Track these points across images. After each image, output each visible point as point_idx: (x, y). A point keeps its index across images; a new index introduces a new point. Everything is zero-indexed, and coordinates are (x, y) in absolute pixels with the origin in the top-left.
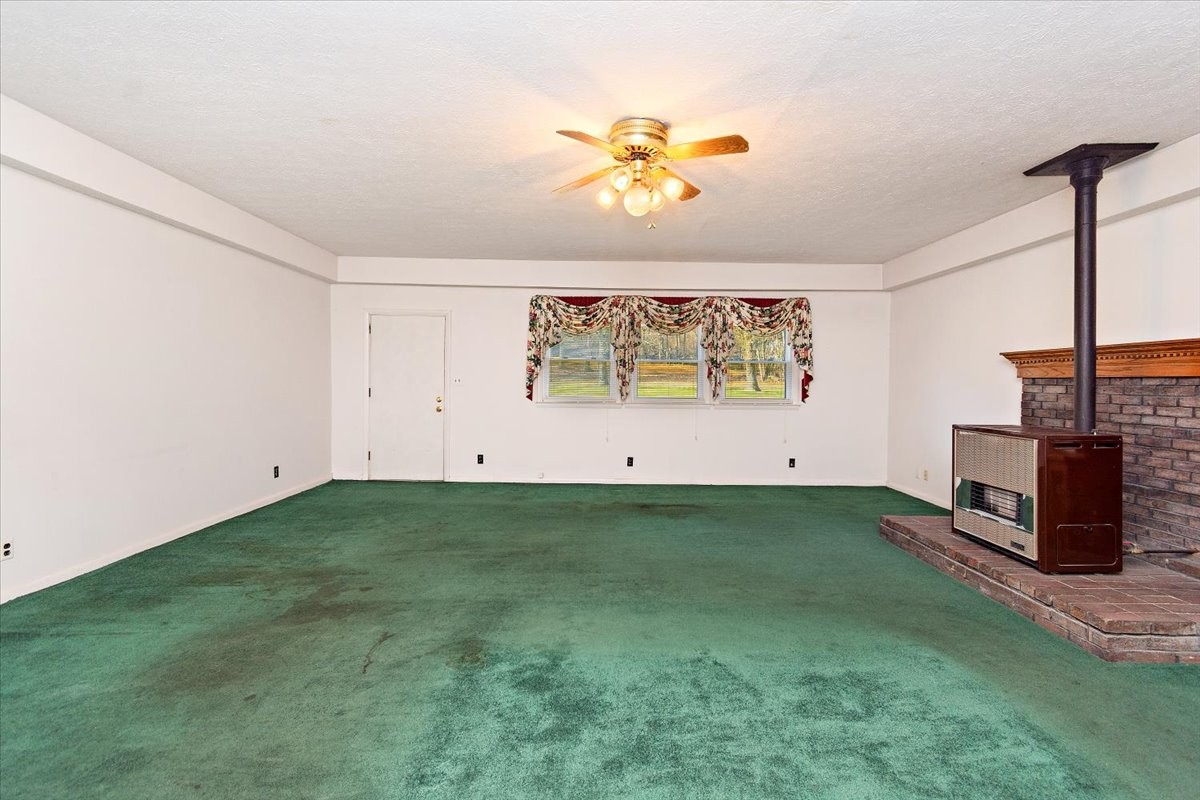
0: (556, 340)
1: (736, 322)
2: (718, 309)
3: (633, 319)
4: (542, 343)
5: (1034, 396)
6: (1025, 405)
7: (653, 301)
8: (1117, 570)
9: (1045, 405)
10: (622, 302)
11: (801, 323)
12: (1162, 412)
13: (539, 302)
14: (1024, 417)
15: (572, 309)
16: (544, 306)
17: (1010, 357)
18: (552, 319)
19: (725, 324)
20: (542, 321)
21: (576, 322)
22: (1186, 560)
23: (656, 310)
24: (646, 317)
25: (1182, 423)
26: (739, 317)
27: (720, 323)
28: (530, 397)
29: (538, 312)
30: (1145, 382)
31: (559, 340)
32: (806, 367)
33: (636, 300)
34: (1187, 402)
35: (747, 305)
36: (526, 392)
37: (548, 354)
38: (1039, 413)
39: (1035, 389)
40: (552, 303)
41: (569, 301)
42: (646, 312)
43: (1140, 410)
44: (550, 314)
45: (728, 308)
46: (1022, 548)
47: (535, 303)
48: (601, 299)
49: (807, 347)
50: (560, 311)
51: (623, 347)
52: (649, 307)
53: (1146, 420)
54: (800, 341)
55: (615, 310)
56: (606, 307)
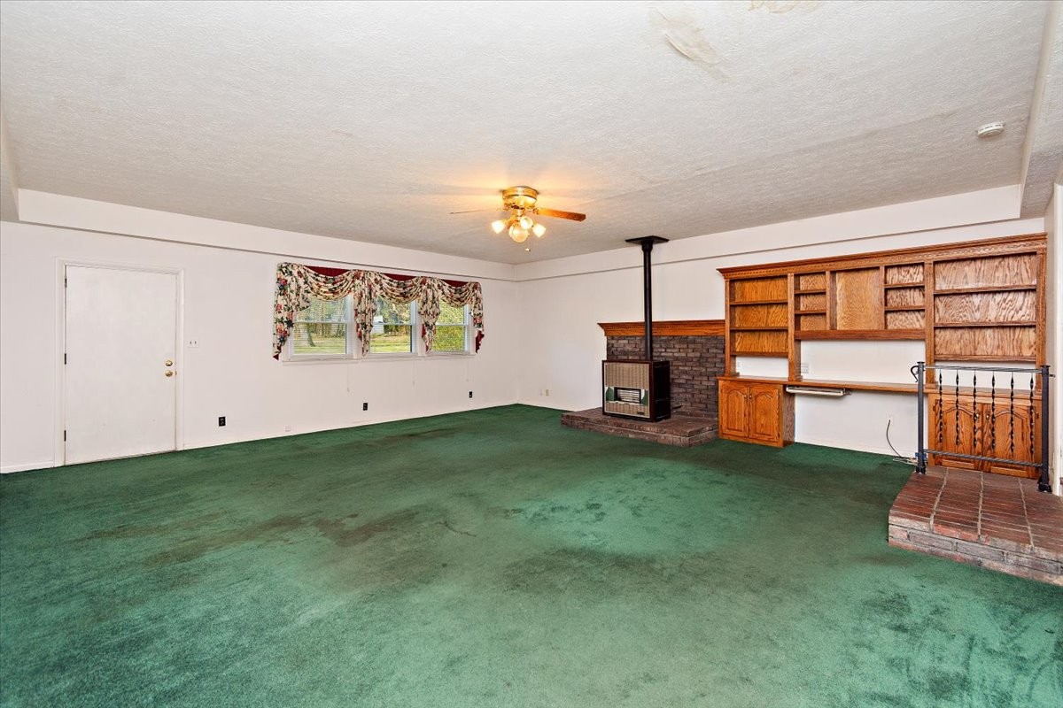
0: (305, 304)
1: (441, 296)
2: (429, 287)
3: (371, 290)
4: (294, 307)
5: (613, 345)
6: (608, 349)
7: (385, 277)
8: (669, 417)
9: (619, 349)
10: (362, 275)
11: (477, 299)
12: (668, 350)
13: (290, 269)
14: (608, 355)
15: (321, 278)
16: (295, 273)
17: (602, 325)
18: (303, 286)
19: (434, 298)
20: (293, 286)
21: (324, 290)
22: (679, 410)
23: (388, 284)
24: (381, 289)
25: (676, 355)
26: (443, 293)
27: (430, 297)
28: (277, 357)
29: (289, 278)
30: (662, 338)
31: (308, 304)
32: (481, 329)
33: (373, 274)
34: (677, 346)
35: (448, 285)
36: (273, 351)
37: (299, 318)
38: (616, 353)
39: (614, 342)
40: (302, 271)
41: (319, 270)
42: (381, 285)
43: (660, 350)
44: (301, 281)
45: (436, 286)
46: (643, 414)
47: (284, 269)
48: (345, 271)
49: (480, 316)
50: (310, 279)
51: (364, 312)
52: (383, 281)
53: (663, 354)
54: (477, 312)
55: (357, 282)
56: (349, 278)
